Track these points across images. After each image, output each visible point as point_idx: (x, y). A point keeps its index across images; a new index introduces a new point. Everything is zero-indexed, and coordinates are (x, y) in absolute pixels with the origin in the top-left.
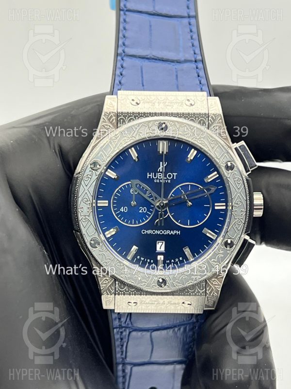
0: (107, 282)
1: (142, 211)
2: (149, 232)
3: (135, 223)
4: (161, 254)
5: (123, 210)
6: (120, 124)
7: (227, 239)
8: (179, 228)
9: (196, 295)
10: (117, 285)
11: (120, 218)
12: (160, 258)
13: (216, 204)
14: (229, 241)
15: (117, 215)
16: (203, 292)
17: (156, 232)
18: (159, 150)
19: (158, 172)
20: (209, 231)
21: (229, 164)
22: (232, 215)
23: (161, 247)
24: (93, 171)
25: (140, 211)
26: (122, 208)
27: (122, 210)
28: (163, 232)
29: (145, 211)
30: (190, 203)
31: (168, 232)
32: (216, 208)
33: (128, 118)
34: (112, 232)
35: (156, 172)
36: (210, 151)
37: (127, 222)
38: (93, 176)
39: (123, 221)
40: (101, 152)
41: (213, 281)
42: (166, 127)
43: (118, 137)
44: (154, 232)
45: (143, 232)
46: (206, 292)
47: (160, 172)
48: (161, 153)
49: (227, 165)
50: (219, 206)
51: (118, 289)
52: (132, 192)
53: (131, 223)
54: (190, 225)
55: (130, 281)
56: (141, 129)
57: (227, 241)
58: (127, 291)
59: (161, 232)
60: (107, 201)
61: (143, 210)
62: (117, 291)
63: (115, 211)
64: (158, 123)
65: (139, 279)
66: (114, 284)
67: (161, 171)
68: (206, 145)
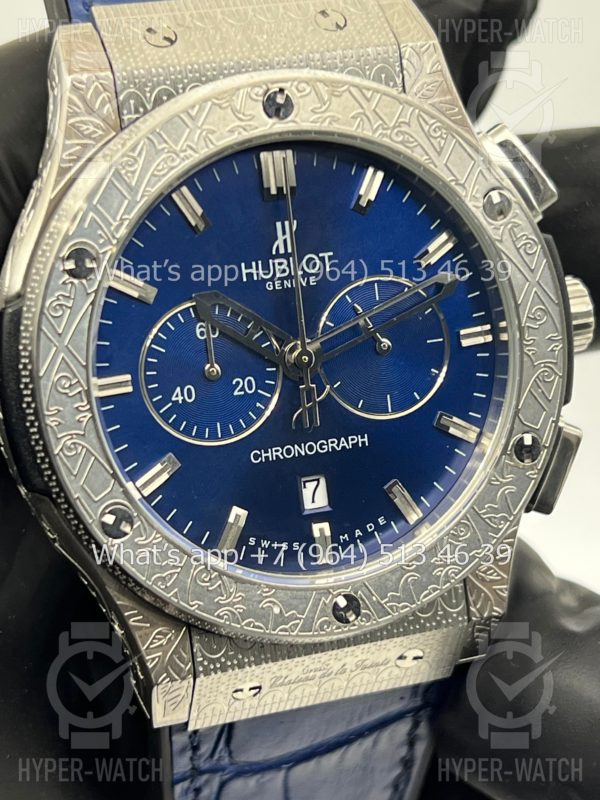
0: (164, 641)
1: (243, 389)
2: (275, 453)
3: (226, 434)
4: (319, 517)
5: (180, 399)
6: (129, 113)
7: (520, 436)
8: (361, 426)
9: (439, 625)
10: (197, 646)
11: (175, 426)
12: (321, 529)
13: (463, 332)
14: (528, 440)
15: (165, 417)
16: (458, 613)
17: (296, 450)
18: (269, 180)
19: (274, 257)
20: (455, 419)
21: (496, 197)
22: (526, 359)
23: (315, 495)
24: (76, 281)
25: (236, 393)
26: (178, 389)
27: (178, 396)
28: (316, 447)
29: (250, 388)
30: (386, 342)
31: (332, 444)
32: (465, 343)
33: (151, 92)
34: (158, 475)
35: (266, 256)
36: (433, 163)
37: (200, 436)
38: (78, 298)
39: (187, 432)
40: (91, 214)
41: (484, 572)
42: (289, 103)
43: (140, 154)
44: (289, 452)
45: (256, 457)
46: (468, 609)
47: (278, 255)
48: (274, 191)
49: (490, 201)
50: (473, 336)
51: (203, 656)
52: (202, 334)
53: (213, 436)
54: (394, 411)
55: (248, 624)
56: (210, 120)
57: (522, 439)
58: (230, 658)
59: (311, 448)
60: (128, 377)
61: (243, 385)
62: (201, 663)
63: (158, 406)
64: (261, 91)
65: (276, 610)
66: (188, 643)
67: (282, 251)
68: (419, 144)
